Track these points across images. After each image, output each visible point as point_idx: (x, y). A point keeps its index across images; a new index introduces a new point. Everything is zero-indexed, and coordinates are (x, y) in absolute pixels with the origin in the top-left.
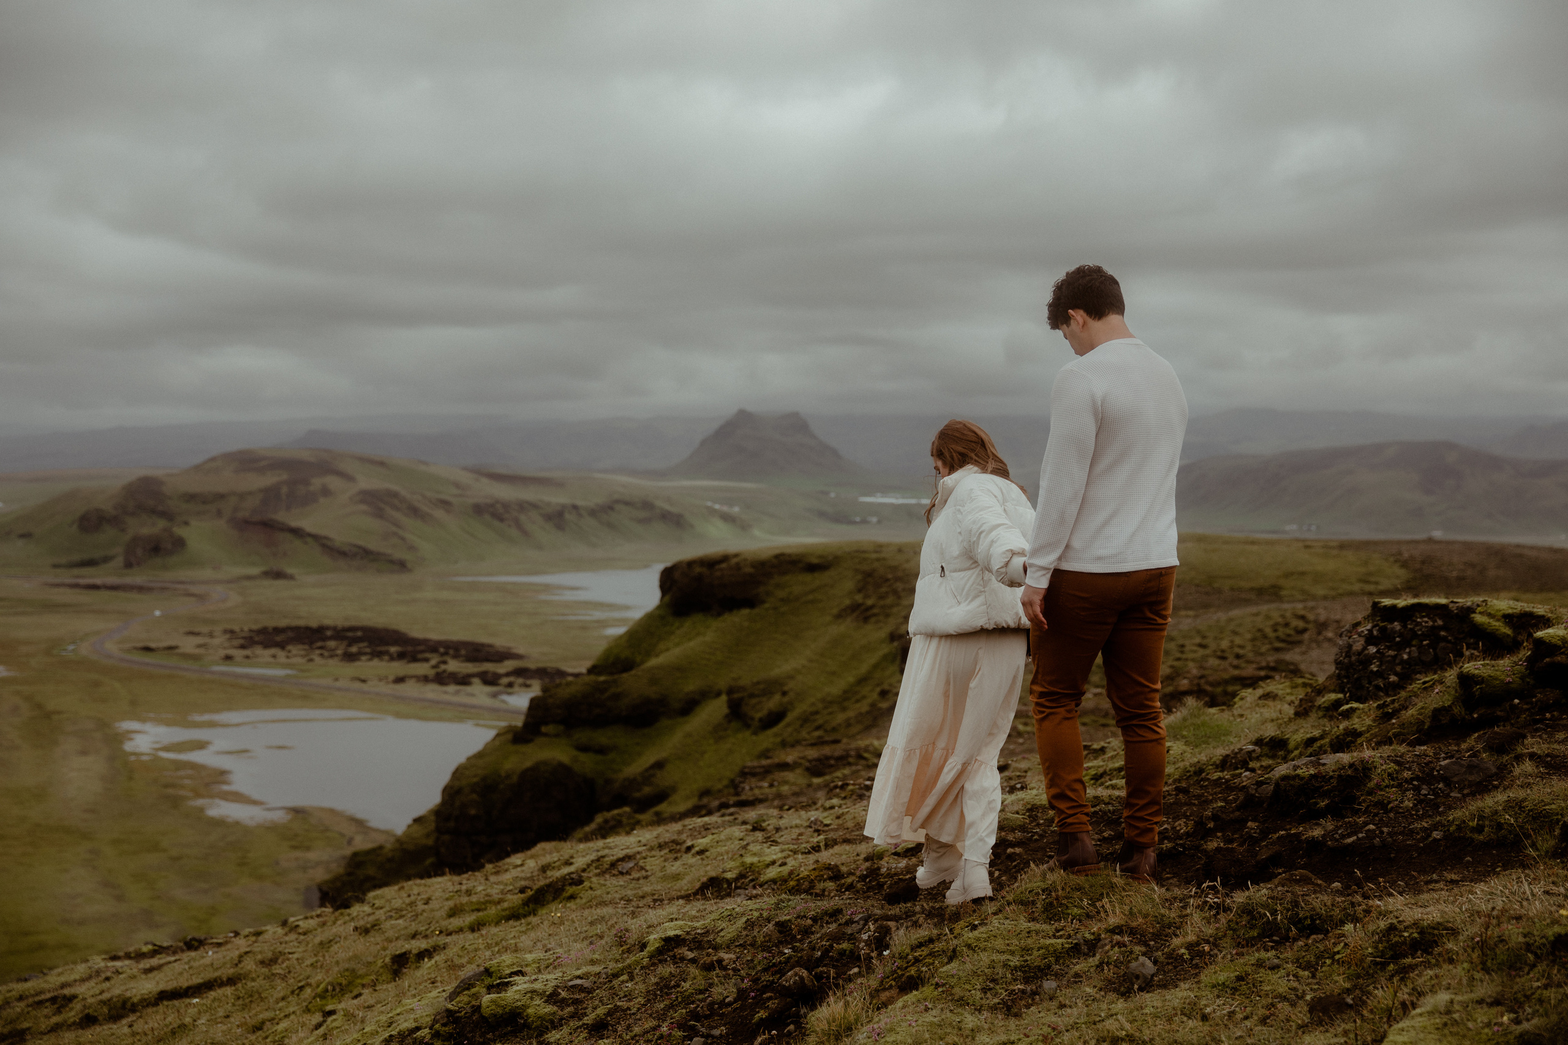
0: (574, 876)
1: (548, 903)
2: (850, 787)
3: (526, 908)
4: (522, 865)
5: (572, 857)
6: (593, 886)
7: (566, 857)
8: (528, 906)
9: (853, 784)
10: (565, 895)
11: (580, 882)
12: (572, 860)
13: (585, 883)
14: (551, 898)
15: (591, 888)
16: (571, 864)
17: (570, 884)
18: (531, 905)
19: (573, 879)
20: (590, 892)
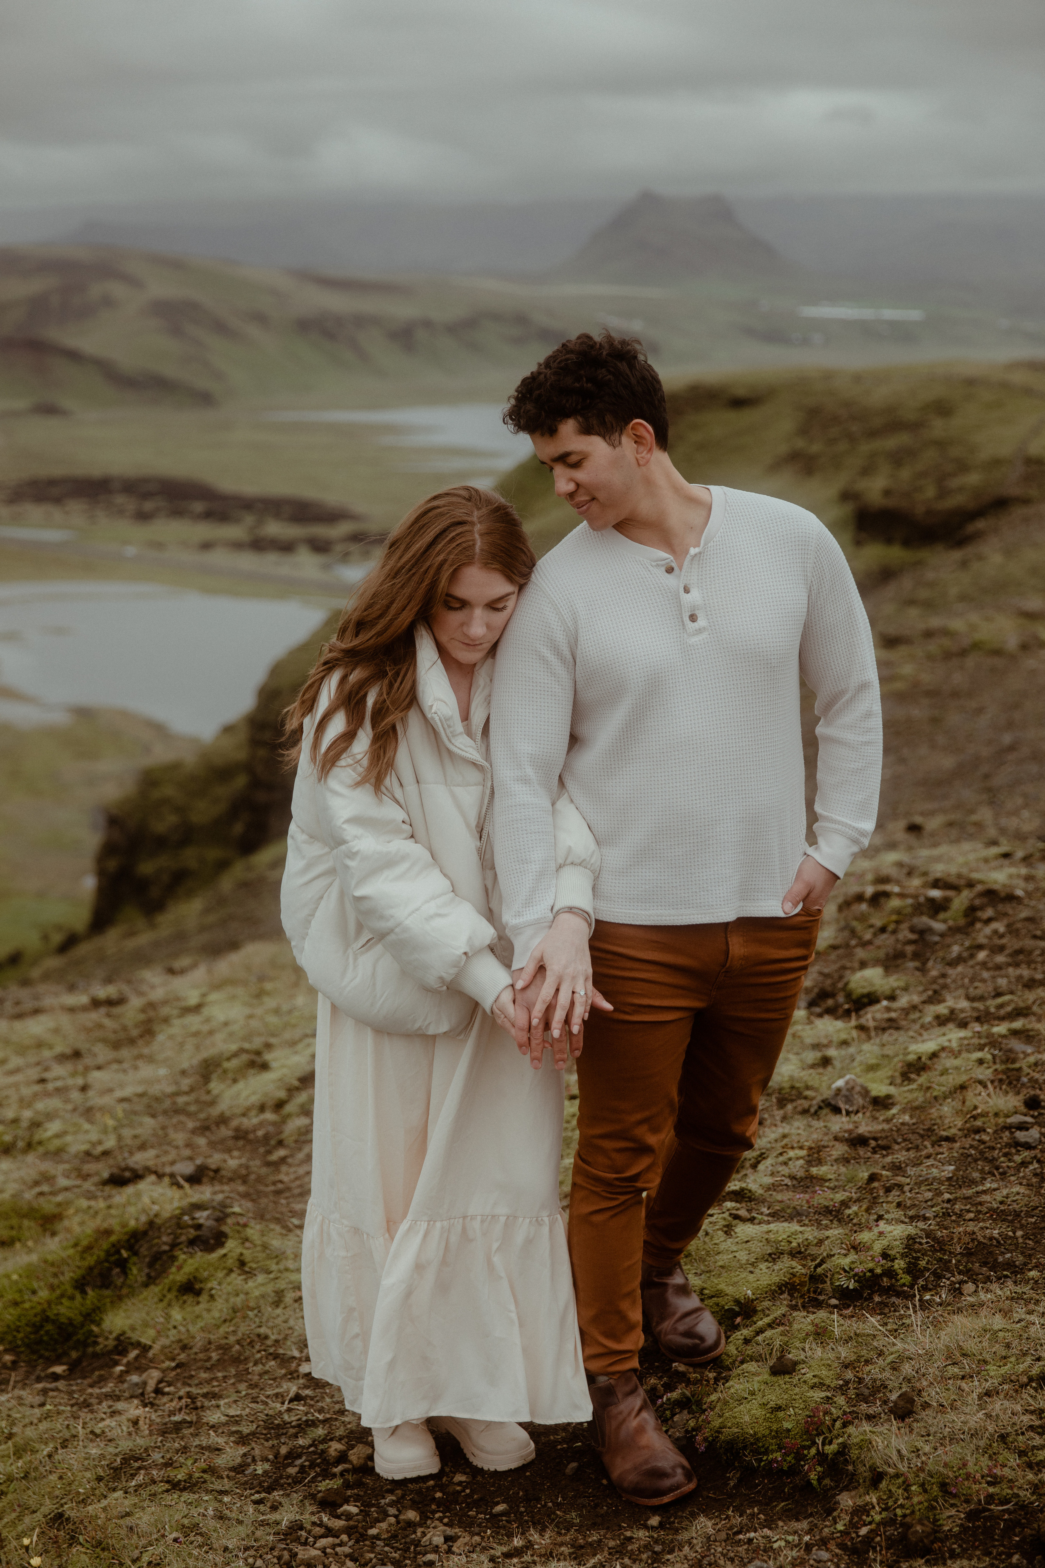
0: (202, 1216)
1: (132, 1294)
2: (895, 903)
3: (78, 1296)
4: (197, 1008)
5: (268, 1046)
6: (248, 1255)
7: (257, 1043)
8: (84, 1292)
9: (901, 896)
10: (177, 1275)
11: (217, 1239)
12: (268, 1057)
13: (230, 1244)
14: (141, 1278)
15: (242, 1263)
16: (265, 1067)
17: (192, 1243)
18: (90, 1292)
19: (199, 1227)
20: (236, 1279)
